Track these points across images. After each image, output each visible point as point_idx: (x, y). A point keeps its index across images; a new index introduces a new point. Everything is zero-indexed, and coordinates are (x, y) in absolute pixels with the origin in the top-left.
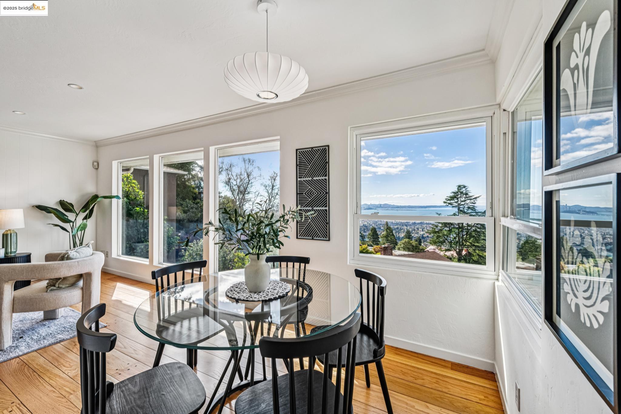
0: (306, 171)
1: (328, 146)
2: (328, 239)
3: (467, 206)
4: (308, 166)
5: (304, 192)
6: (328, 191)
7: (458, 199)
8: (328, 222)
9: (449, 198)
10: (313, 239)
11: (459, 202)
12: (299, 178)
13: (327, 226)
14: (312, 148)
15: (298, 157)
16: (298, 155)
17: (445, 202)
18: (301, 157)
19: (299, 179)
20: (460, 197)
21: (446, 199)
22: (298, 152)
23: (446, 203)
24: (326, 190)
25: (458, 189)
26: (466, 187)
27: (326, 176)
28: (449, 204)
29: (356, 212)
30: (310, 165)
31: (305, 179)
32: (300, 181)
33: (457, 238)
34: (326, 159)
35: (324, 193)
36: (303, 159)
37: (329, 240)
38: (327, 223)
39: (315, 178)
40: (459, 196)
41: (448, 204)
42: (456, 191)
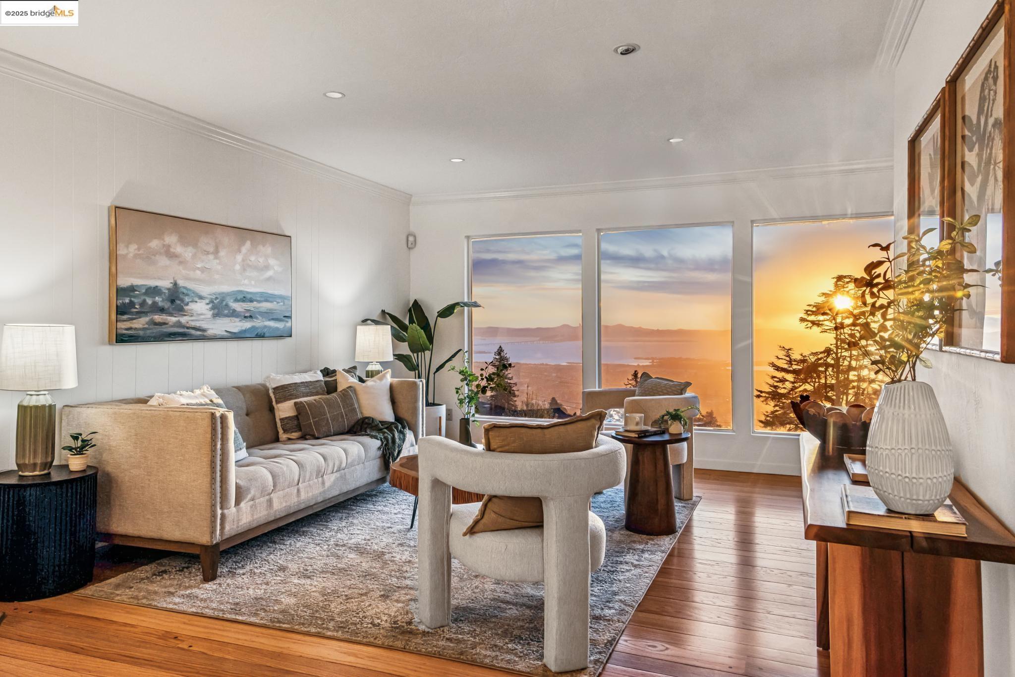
9: (814, 309)
17: (802, 320)
21: (807, 311)
23: (808, 320)
28: (813, 323)
41: (810, 325)
42: (831, 291)
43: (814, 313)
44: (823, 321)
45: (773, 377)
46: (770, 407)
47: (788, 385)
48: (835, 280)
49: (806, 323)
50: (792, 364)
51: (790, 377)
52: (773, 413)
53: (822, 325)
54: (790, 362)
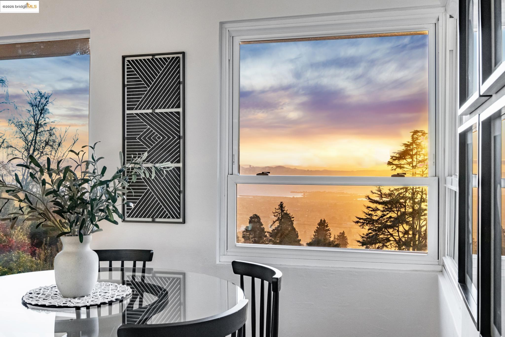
0: (140, 98)
1: (183, 53)
2: (181, 220)
4: (145, 87)
5: (138, 135)
6: (181, 134)
7: (412, 157)
8: (182, 189)
9: (397, 156)
10: (153, 221)
12: (128, 109)
13: (179, 198)
14: (153, 55)
15: (126, 70)
16: (126, 67)
17: (390, 163)
18: (133, 71)
19: (127, 112)
20: (416, 154)
21: (392, 157)
22: (126, 61)
24: (179, 132)
25: (413, 138)
27: (178, 107)
28: (397, 166)
29: (230, 172)
30: (149, 86)
31: (138, 112)
32: (130, 115)
33: (411, 232)
34: (179, 77)
35: (175, 137)
36: (135, 75)
37: (184, 222)
38: (180, 192)
39: (157, 111)
40: (414, 152)
41: (395, 167)
42: (409, 142)
43: (397, 159)
44: (403, 164)
45: (368, 207)
46: (366, 230)
47: (379, 213)
48: (412, 134)
49: (392, 166)
50: (382, 197)
51: (380, 207)
52: (367, 235)
53: (403, 167)
54: (381, 196)
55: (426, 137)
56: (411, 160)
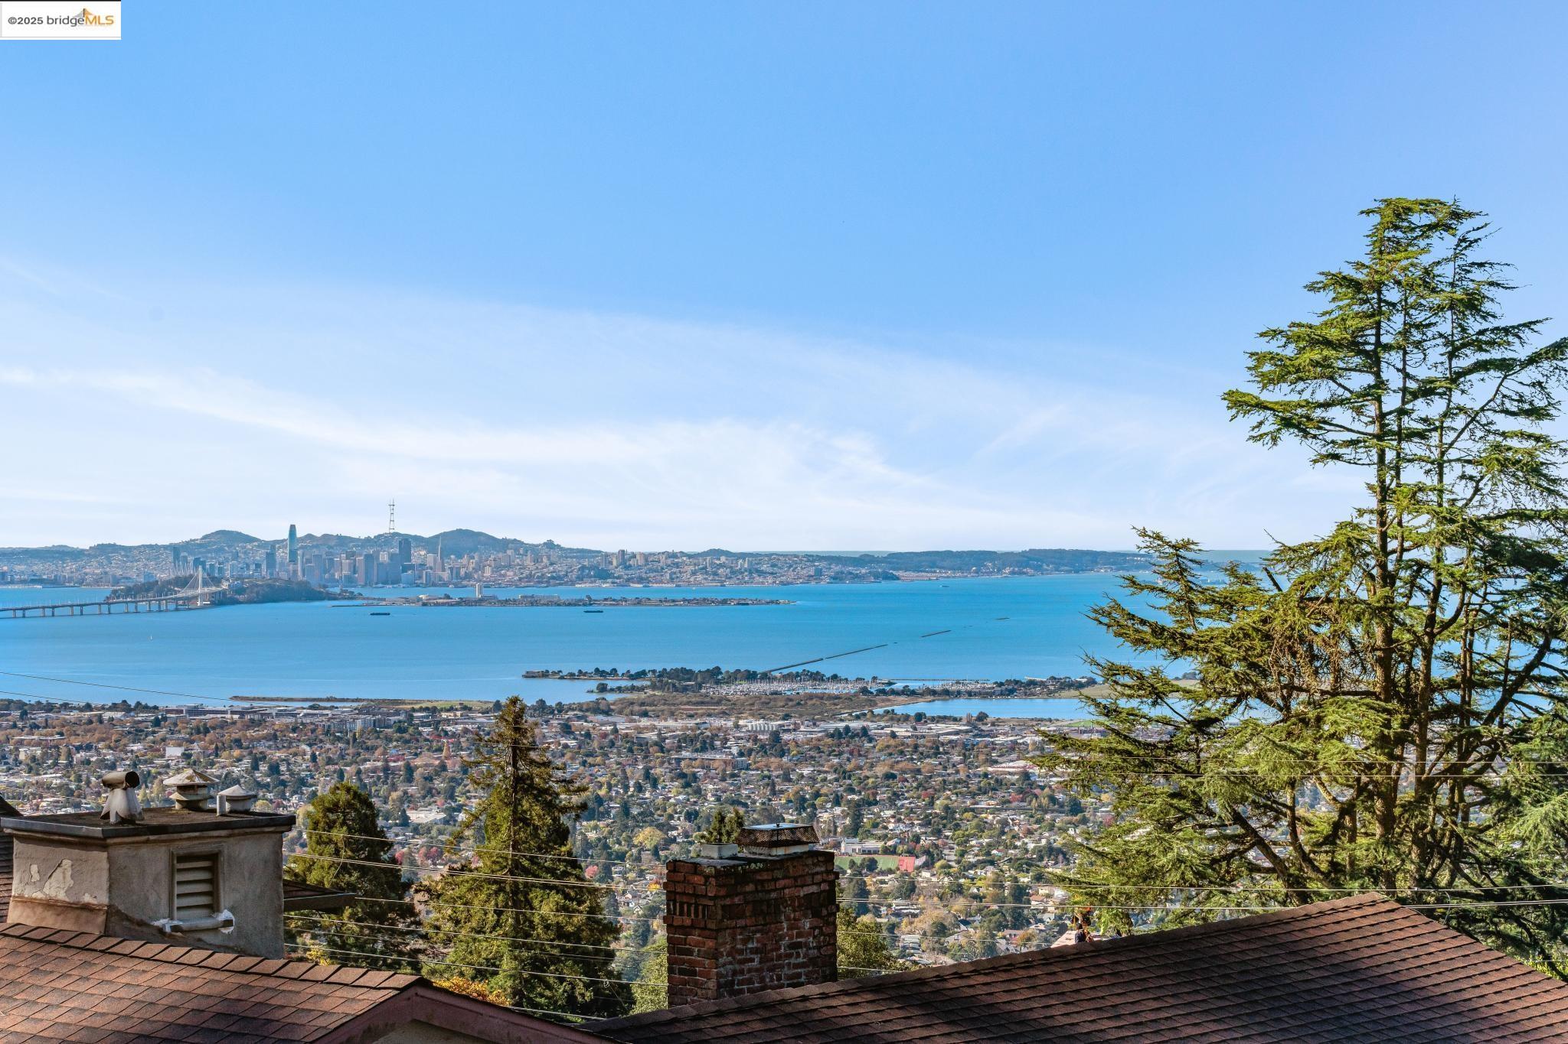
3: (1469, 445)
7: (1373, 362)
9: (1291, 351)
11: (1391, 402)
17: (1239, 403)
20: (1403, 341)
21: (1260, 358)
23: (1261, 406)
25: (1382, 246)
26: (1464, 227)
28: (1285, 417)
40: (1391, 328)
41: (1270, 426)
42: (1360, 265)
43: (1286, 372)
44: (1326, 405)
45: (1114, 672)
47: (1180, 708)
48: (1374, 221)
49: (1256, 417)
50: (1194, 612)
51: (1182, 669)
53: (1320, 424)
54: (1188, 604)
55: (1464, 240)
56: (1370, 379)
